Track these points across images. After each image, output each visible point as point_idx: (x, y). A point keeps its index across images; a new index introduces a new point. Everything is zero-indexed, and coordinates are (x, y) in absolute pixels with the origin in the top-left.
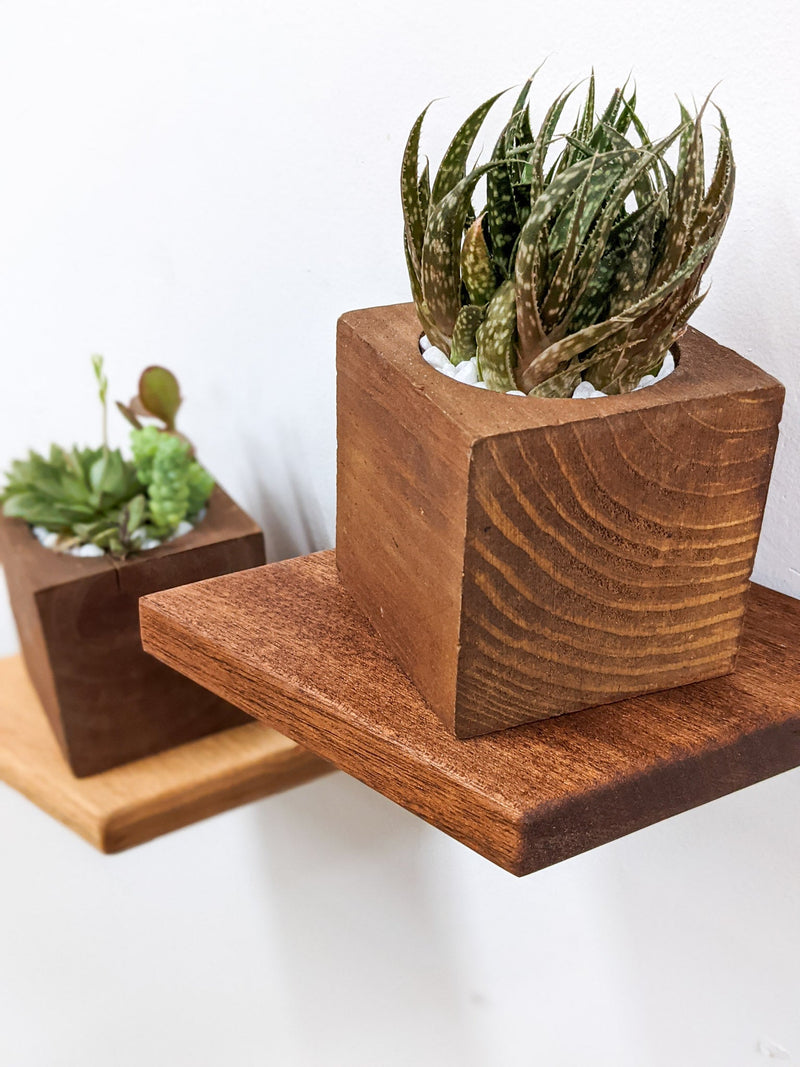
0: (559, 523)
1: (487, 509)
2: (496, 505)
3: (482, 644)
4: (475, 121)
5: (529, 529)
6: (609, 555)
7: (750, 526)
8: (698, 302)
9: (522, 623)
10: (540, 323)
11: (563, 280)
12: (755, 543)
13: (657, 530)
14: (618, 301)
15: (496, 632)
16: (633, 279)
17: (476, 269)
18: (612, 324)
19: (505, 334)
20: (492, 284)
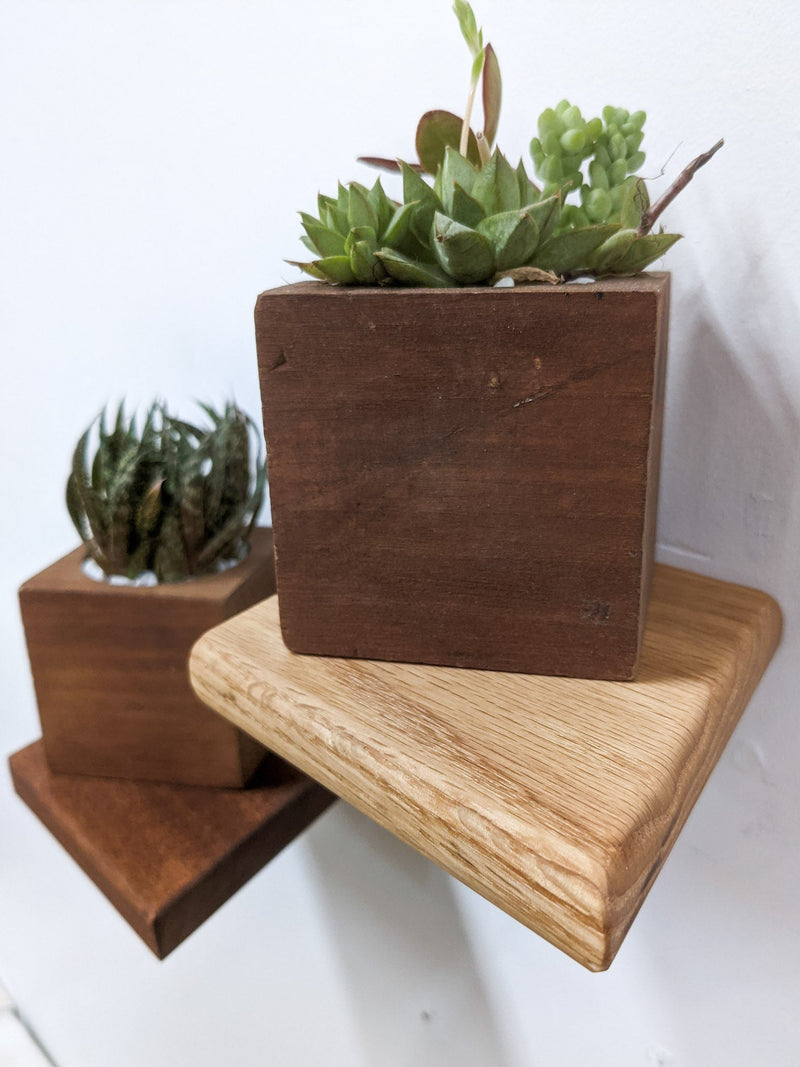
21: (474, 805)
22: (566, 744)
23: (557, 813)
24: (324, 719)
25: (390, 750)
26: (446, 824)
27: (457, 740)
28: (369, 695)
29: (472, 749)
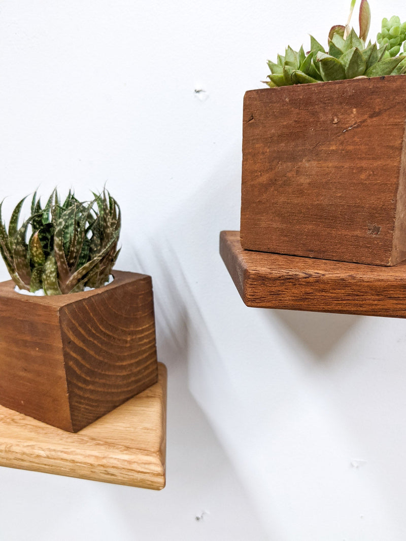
0: (93, 335)
1: (68, 334)
2: (71, 332)
3: (76, 391)
4: (19, 207)
5: (84, 340)
6: (112, 345)
7: (152, 327)
8: (119, 251)
9: (88, 378)
10: (67, 266)
11: (74, 248)
12: (154, 332)
13: (125, 333)
14: (93, 254)
15: (80, 384)
16: (96, 245)
17: (38, 253)
18: (95, 260)
19: (54, 274)
20: (44, 259)
21: (111, 456)
22: (128, 429)
23: (137, 449)
24: (39, 448)
25: (72, 450)
26: (102, 465)
27: (93, 439)
28: (51, 435)
29: (100, 440)
